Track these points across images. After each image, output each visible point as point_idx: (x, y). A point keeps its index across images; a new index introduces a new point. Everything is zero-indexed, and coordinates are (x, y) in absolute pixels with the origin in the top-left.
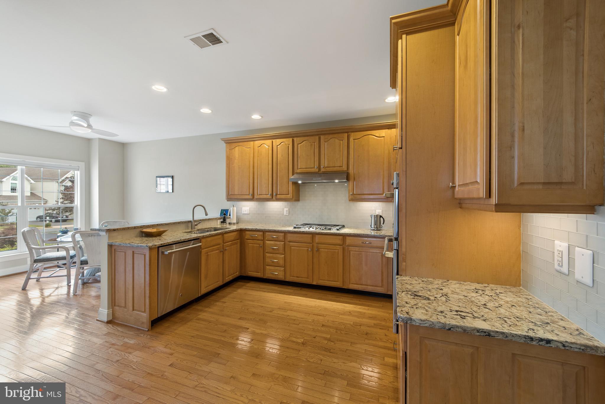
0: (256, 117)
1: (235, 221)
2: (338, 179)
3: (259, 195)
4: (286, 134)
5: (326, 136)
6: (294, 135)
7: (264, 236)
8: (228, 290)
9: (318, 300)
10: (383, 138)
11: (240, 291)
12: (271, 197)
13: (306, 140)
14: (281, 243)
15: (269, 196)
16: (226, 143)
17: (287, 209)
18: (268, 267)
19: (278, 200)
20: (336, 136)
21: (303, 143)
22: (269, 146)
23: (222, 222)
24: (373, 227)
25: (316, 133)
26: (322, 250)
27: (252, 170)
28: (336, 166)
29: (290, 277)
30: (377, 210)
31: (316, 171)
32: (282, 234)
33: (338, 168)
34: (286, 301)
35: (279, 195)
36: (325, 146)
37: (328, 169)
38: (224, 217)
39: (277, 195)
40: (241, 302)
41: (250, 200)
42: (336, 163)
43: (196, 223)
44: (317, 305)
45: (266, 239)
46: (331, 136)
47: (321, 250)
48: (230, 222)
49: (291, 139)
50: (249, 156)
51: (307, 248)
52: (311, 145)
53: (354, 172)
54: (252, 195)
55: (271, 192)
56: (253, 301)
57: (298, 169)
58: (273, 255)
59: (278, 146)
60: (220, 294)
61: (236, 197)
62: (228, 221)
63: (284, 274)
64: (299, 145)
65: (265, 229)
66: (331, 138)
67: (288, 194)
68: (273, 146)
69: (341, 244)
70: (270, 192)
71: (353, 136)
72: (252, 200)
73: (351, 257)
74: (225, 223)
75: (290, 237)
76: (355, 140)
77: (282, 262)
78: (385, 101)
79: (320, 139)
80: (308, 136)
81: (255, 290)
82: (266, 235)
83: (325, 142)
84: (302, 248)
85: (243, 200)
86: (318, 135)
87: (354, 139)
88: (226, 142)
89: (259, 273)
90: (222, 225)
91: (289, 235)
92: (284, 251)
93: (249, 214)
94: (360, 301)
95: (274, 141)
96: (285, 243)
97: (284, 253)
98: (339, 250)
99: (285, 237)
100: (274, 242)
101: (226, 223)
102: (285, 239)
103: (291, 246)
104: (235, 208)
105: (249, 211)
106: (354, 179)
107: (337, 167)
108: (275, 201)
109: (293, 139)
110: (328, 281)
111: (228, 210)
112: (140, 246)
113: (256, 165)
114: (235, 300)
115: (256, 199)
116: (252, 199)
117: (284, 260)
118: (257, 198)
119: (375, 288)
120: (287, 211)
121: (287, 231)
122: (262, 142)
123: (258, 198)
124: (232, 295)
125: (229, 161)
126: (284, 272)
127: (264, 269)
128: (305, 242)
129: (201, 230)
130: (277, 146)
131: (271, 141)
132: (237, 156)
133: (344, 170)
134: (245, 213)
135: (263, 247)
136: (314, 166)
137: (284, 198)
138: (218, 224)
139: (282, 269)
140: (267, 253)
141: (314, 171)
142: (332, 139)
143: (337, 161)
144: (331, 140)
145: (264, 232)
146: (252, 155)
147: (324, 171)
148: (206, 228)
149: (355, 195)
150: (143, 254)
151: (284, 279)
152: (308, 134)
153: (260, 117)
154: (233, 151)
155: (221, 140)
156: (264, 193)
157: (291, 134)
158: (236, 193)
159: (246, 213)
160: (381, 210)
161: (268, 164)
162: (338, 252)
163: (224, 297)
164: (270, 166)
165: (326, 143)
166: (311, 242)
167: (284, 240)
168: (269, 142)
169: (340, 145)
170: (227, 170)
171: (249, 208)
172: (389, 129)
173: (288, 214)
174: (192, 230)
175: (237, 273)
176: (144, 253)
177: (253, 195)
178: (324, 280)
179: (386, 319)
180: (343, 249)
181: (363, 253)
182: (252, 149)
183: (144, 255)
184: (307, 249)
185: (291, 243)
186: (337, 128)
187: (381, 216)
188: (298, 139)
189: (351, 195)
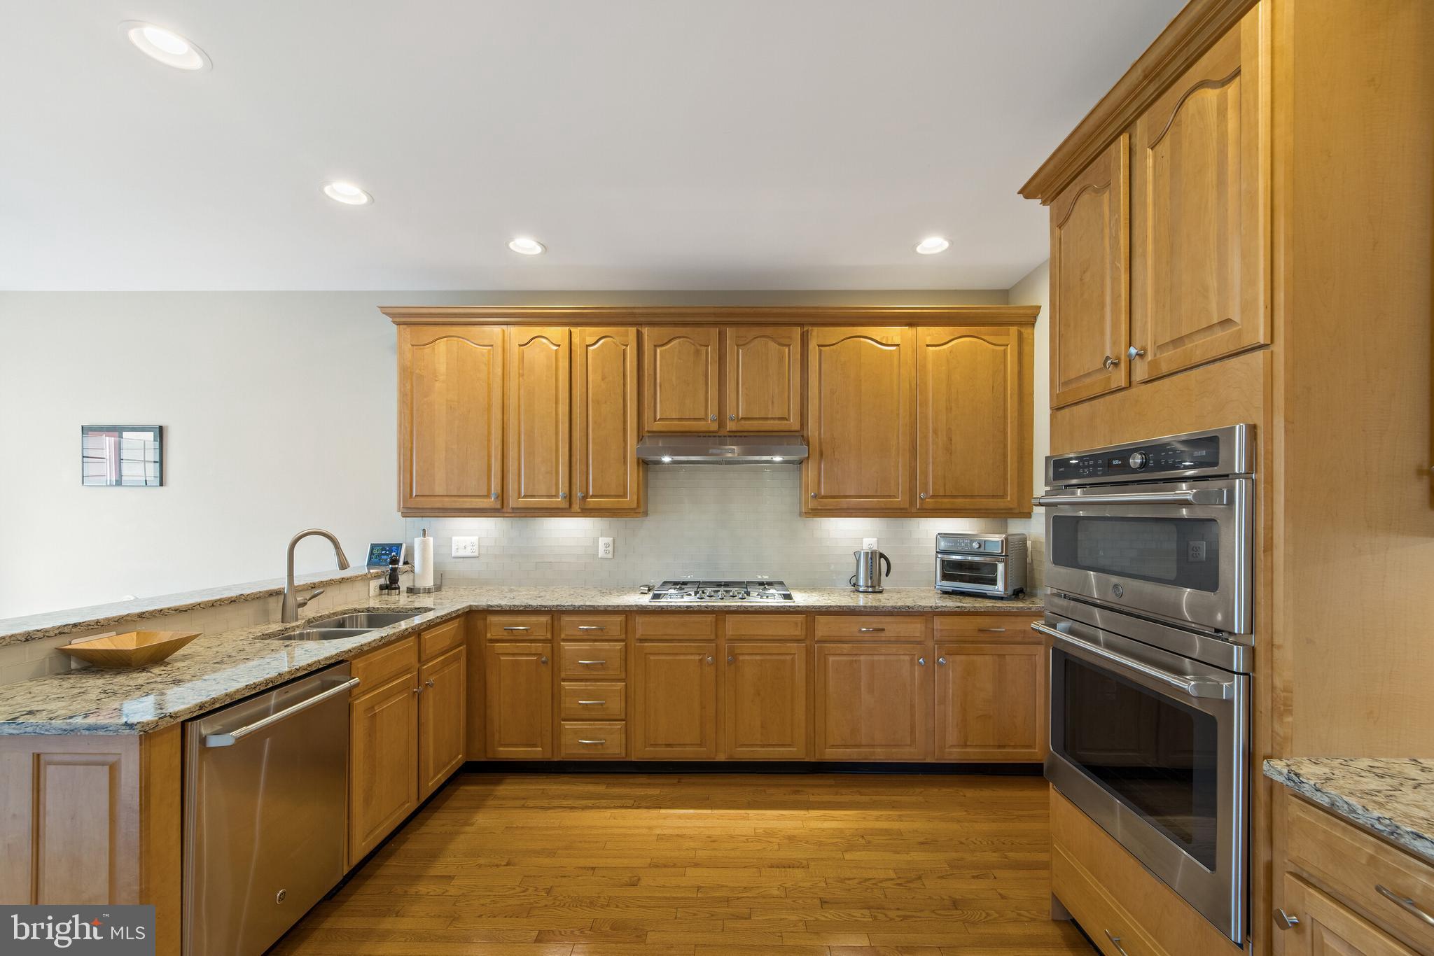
0: (525, 245)
1: (430, 582)
2: (781, 455)
3: (525, 496)
4: (616, 314)
5: (743, 331)
6: (643, 319)
7: (554, 628)
8: (437, 824)
9: (752, 812)
10: (894, 348)
11: (483, 819)
12: (565, 505)
13: (680, 337)
14: (615, 646)
15: (559, 501)
16: (398, 324)
17: (610, 540)
18: (568, 725)
19: (586, 512)
20: (769, 331)
21: (672, 344)
22: (559, 346)
23: (382, 588)
24: (861, 584)
25: (712, 319)
26: (747, 657)
27: (499, 416)
28: (770, 416)
29: (646, 747)
30: (864, 540)
31: (712, 429)
32: (619, 619)
33: (777, 422)
34: (658, 831)
35: (593, 496)
36: (738, 358)
37: (747, 425)
38: (394, 570)
39: (585, 497)
40: (508, 864)
41: (489, 514)
42: (770, 408)
43: (300, 599)
44: (761, 831)
45: (563, 636)
46: (756, 331)
47: (741, 658)
48: (410, 584)
49: (632, 331)
50: (489, 373)
51: (699, 654)
52: (697, 352)
53: (820, 434)
54: (500, 498)
55: (567, 490)
56: (552, 853)
57: (655, 421)
58: (586, 686)
59: (590, 348)
60: (414, 844)
61: (437, 503)
62: (404, 581)
63: (624, 741)
64: (658, 351)
65: (560, 606)
66: (757, 337)
67: (625, 496)
68: (573, 348)
69: (803, 637)
70: (563, 489)
71: (818, 335)
72: (498, 514)
73: (831, 673)
74: (395, 589)
75: (642, 626)
76: (822, 348)
77: (616, 705)
78: (915, 251)
79: (722, 338)
80: (685, 324)
81: (537, 808)
82: (563, 623)
83: (737, 346)
84: (682, 657)
85: (462, 514)
86: (715, 324)
87: (819, 346)
88: (398, 320)
89: (535, 745)
90: (386, 597)
91: (639, 620)
92: (623, 669)
93: (478, 557)
94: (861, 794)
95: (576, 331)
96: (626, 644)
97: (623, 676)
98: (796, 656)
99: (626, 627)
100: (590, 645)
101: (399, 588)
102: (626, 633)
103: (646, 654)
104: (431, 540)
105: (476, 547)
106: (821, 454)
107: (772, 418)
108: (580, 514)
109: (640, 329)
110: (763, 746)
111: (399, 546)
112: (89, 729)
113: (512, 402)
114: (482, 861)
115: (513, 509)
116: (499, 510)
117: (623, 698)
118: (514, 506)
119: (894, 750)
120: (607, 545)
121: (635, 609)
122: (537, 330)
123: (520, 506)
124: (461, 843)
125: (412, 386)
126: (623, 736)
127: (556, 733)
128: (691, 638)
129: (317, 620)
130: (588, 346)
131: (567, 328)
132: (442, 368)
133: (793, 429)
134: (462, 553)
135: (550, 663)
136: (706, 414)
137: (609, 506)
138: (372, 593)
139: (619, 725)
140: (564, 680)
141: (703, 429)
142: (759, 339)
143: (773, 402)
144: (756, 341)
145: (555, 613)
146: (499, 371)
147: (734, 428)
148: (334, 614)
149: (823, 497)
150: (103, 764)
151: (624, 755)
152: (688, 319)
153: (538, 250)
154: (427, 350)
155: (380, 312)
156: (542, 489)
157: (634, 315)
158: (439, 490)
159: (468, 553)
160: (876, 539)
161: (557, 402)
162: (793, 660)
163: (433, 856)
164: (563, 408)
165: (741, 351)
166: (713, 637)
167: (623, 637)
168: (557, 333)
169: (781, 359)
170: (401, 413)
171: (477, 538)
172: (911, 325)
173: (610, 556)
174: (288, 626)
175: (460, 756)
176: (111, 759)
177: (502, 497)
178: (752, 745)
179: (963, 840)
180: (809, 652)
181: (862, 658)
182: (500, 350)
183: (107, 768)
184: (697, 657)
185: (646, 644)
186: (775, 311)
187: (882, 555)
188: (656, 330)
189: (812, 496)
